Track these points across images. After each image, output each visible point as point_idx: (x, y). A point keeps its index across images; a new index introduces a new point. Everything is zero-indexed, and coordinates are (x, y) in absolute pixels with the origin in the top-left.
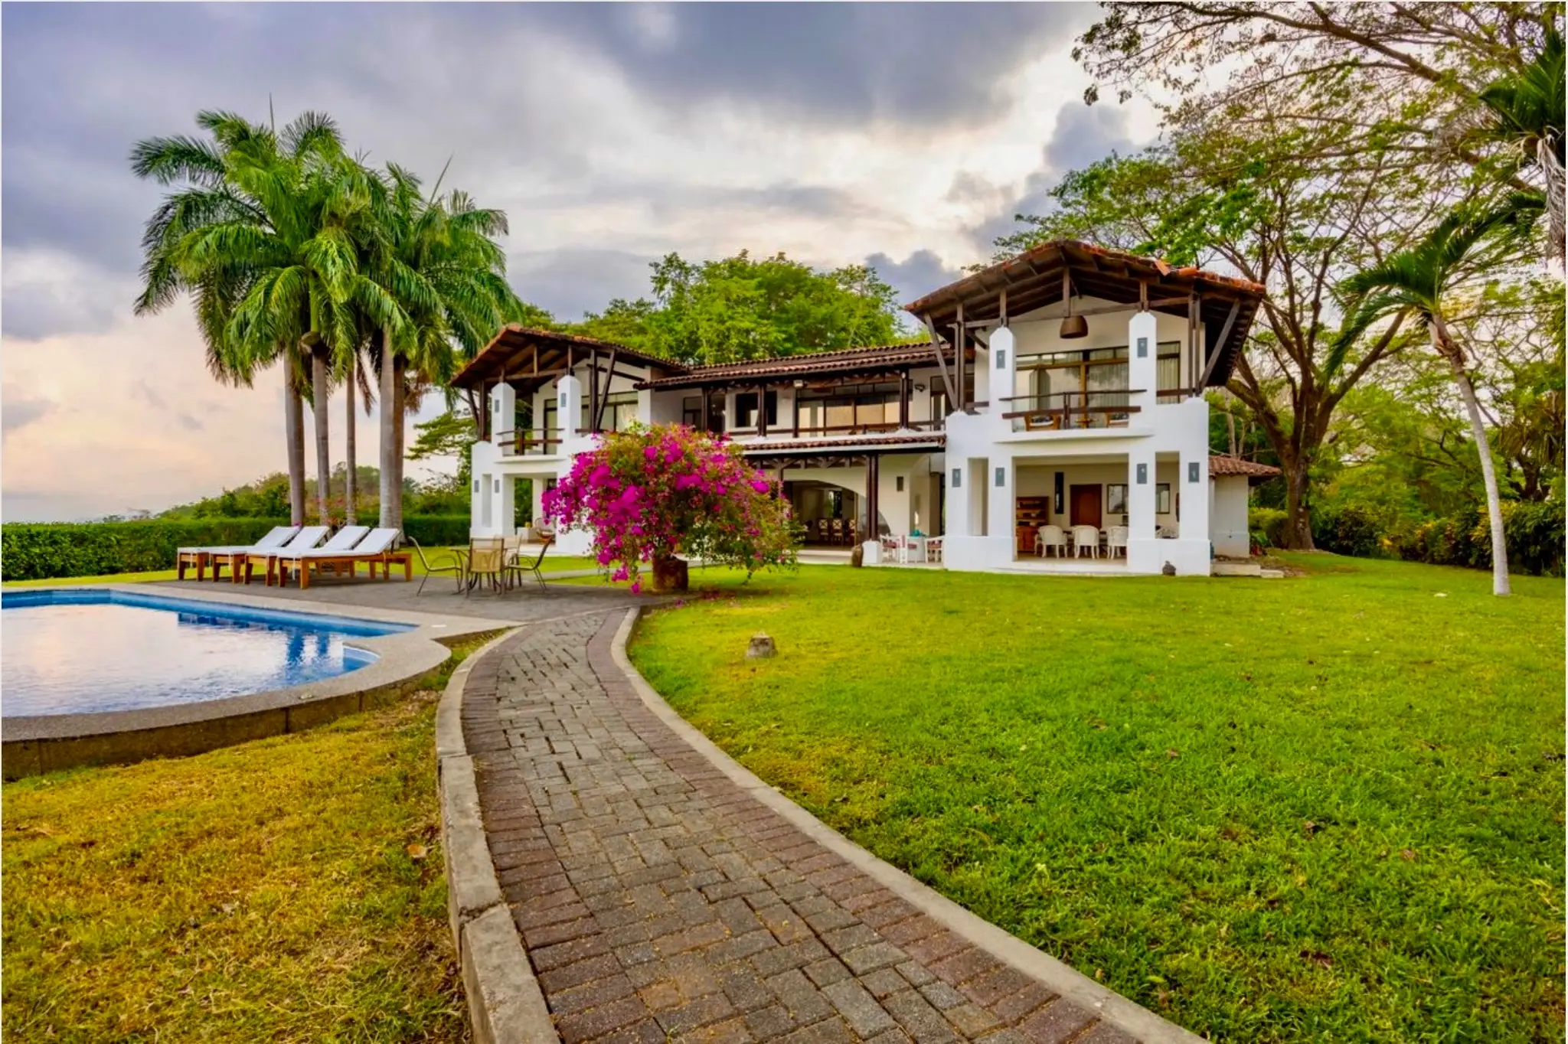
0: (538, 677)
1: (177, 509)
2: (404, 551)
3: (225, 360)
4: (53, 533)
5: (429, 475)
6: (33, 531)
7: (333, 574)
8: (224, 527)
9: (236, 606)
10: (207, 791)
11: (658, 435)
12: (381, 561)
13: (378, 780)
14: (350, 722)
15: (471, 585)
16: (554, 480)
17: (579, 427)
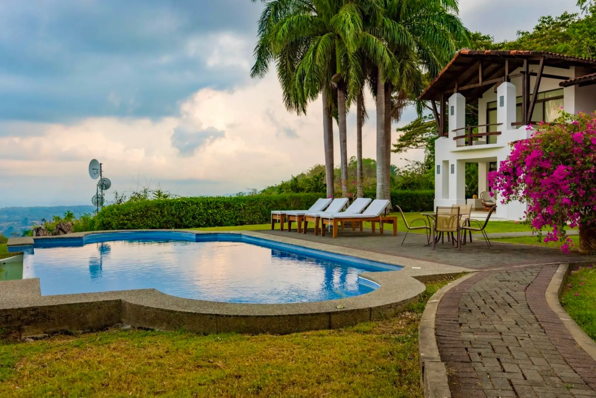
0: (488, 312)
1: (269, 188)
2: (391, 215)
3: (292, 98)
4: (217, 202)
5: (406, 163)
6: (209, 201)
7: (351, 229)
8: (293, 198)
9: (300, 247)
10: (291, 357)
11: (584, 122)
12: (378, 221)
13: (383, 368)
14: (364, 327)
15: (436, 240)
16: (495, 163)
17: (515, 121)
